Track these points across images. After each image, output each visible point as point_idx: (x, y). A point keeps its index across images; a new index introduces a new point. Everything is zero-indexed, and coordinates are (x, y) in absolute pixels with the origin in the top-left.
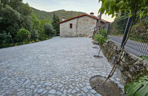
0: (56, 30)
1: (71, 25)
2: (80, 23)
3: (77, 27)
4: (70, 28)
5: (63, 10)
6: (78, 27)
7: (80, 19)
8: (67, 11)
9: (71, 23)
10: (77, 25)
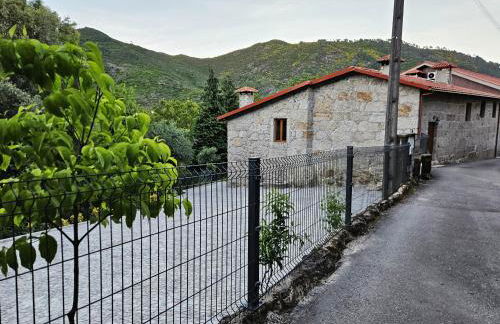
0: (214, 149)
1: (281, 125)
2: (329, 113)
3: (310, 135)
4: (277, 138)
5: (276, 43)
6: (319, 135)
7: (326, 91)
8: (297, 42)
9: (281, 115)
10: (311, 124)
